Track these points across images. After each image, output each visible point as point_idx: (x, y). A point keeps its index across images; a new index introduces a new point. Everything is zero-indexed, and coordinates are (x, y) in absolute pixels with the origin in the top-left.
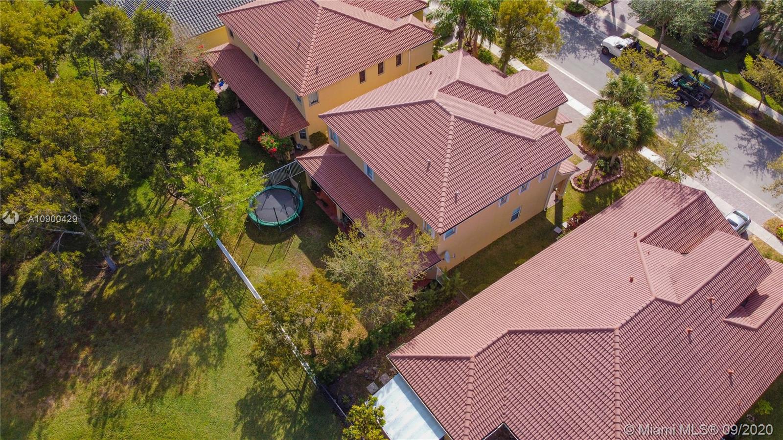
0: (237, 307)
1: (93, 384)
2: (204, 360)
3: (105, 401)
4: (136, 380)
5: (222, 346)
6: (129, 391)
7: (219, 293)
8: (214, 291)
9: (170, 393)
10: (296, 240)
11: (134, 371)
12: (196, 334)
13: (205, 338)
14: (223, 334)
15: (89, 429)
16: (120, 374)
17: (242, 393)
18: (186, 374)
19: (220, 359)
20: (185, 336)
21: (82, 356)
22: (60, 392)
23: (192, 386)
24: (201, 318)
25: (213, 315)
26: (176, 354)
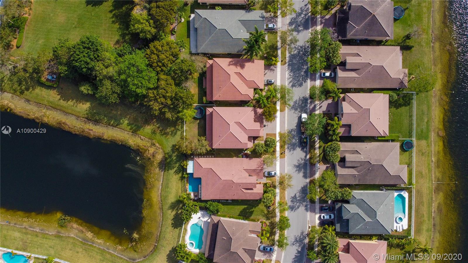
0: (181, 128)
1: (154, 127)
2: (172, 134)
3: (155, 131)
4: (160, 130)
5: (175, 134)
6: (159, 131)
7: (180, 123)
8: (179, 122)
9: (164, 136)
10: (198, 121)
11: (161, 128)
12: (173, 129)
13: (174, 131)
14: (177, 132)
15: (150, 133)
16: (159, 128)
17: (174, 144)
18: (168, 135)
19: (174, 136)
20: (171, 128)
21: (154, 120)
22: (148, 125)
23: (168, 137)
24: (175, 126)
25: (177, 127)
26: (168, 130)
